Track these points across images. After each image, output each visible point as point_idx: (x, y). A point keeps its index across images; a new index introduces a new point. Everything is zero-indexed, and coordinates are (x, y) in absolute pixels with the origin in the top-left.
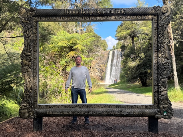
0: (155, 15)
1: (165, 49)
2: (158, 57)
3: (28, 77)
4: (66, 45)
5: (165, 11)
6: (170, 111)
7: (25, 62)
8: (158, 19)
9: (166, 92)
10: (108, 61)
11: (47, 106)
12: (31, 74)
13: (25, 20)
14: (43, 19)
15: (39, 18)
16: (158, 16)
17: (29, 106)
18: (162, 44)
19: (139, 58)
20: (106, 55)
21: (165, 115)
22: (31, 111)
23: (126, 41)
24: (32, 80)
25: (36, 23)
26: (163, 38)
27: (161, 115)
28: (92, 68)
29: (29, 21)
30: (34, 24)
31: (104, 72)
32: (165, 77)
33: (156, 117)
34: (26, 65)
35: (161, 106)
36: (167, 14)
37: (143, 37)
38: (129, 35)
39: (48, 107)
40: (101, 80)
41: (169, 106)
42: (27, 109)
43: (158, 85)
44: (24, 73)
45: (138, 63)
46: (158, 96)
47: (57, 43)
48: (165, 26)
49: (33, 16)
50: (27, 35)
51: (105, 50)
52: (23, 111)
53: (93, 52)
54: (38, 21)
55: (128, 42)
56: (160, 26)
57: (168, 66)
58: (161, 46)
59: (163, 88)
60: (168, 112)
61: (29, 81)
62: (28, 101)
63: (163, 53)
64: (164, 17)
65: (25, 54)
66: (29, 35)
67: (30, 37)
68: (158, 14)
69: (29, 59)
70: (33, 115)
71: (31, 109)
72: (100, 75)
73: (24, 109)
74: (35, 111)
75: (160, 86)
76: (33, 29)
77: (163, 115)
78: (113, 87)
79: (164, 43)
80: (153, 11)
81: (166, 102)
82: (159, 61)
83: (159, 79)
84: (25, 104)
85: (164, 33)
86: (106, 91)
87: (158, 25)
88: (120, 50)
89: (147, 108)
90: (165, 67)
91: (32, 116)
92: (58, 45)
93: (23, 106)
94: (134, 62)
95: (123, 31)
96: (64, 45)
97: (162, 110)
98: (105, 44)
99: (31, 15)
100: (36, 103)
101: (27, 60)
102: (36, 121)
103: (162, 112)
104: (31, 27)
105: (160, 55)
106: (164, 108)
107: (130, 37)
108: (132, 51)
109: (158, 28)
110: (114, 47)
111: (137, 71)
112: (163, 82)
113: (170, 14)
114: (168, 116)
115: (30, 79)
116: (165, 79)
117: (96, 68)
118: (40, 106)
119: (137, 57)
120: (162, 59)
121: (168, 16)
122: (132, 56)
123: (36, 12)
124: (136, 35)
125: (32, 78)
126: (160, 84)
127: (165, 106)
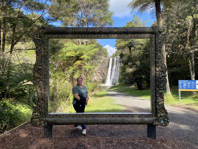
0: (153, 34)
1: (162, 64)
2: (156, 71)
3: (39, 89)
4: (73, 55)
5: (162, 31)
6: (166, 119)
7: (37, 75)
8: (155, 37)
9: (162, 102)
10: (108, 67)
11: (56, 115)
12: (42, 86)
13: (37, 37)
14: (53, 36)
15: (50, 36)
16: (156, 34)
17: (40, 115)
18: (160, 60)
19: (135, 66)
20: (107, 62)
21: (162, 123)
22: (42, 120)
23: (124, 50)
24: (43, 91)
25: (47, 40)
26: (160, 54)
27: (159, 122)
28: (95, 72)
29: (41, 38)
30: (45, 41)
31: (105, 76)
32: (162, 89)
33: (154, 125)
34: (37, 78)
35: (159, 115)
36: (163, 33)
37: (138, 47)
38: (127, 45)
39: (58, 116)
40: (102, 82)
41: (165, 115)
42: (38, 118)
43: (156, 96)
44: (36, 85)
45: (135, 69)
46: (156, 106)
47: (65, 54)
48: (162, 43)
49: (44, 34)
50: (39, 50)
51: (106, 57)
52: (35, 120)
53: (96, 60)
54: (49, 38)
55: (126, 51)
56: (158, 44)
57: (165, 79)
58: (158, 62)
59: (161, 99)
60: (164, 121)
61: (40, 93)
62: (39, 111)
63: (160, 68)
64: (161, 35)
65: (37, 68)
66: (41, 51)
67: (42, 53)
68: (155, 32)
69: (40, 72)
70: (44, 123)
71: (42, 118)
72: (102, 78)
73: (36, 118)
74: (46, 120)
75: (157, 96)
76: (44, 45)
77: (161, 123)
78: (113, 90)
79: (161, 59)
80: (152, 30)
81: (163, 111)
82: (157, 75)
83: (157, 91)
84: (37, 114)
85: (161, 50)
86: (108, 94)
87: (156, 43)
88: (119, 57)
89: (146, 117)
90: (162, 80)
91: (43, 125)
92: (66, 55)
93: (35, 115)
94: (131, 69)
95: (122, 42)
96: (71, 55)
97: (159, 119)
98: (106, 52)
99: (43, 32)
100: (46, 112)
101: (38, 73)
102: (46, 128)
103: (159, 120)
104: (43, 44)
105: (157, 69)
106: (161, 116)
107: (128, 47)
108: (130, 59)
109: (156, 46)
110: (113, 54)
111: (134, 76)
112: (160, 93)
113: (167, 33)
114: (165, 123)
115: (41, 90)
116: (162, 91)
117: (99, 72)
118: (50, 115)
119: (134, 64)
120: (159, 73)
121: (165, 35)
122: (130, 64)
123: (47, 29)
124: (133, 45)
125: (43, 90)
126: (157, 95)
127: (162, 115)
